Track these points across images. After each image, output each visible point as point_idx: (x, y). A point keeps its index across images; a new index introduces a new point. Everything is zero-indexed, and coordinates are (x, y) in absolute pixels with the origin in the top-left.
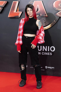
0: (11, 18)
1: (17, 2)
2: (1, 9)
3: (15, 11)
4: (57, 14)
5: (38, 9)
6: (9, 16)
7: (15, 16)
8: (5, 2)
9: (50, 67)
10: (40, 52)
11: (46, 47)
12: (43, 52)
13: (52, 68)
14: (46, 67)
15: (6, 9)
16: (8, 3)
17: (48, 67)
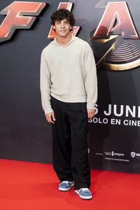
1: (70, 6)
5: (116, 20)
6: (49, 36)
8: (41, 3)
11: (134, 107)
12: (127, 118)
14: (133, 154)
15: (44, 19)
17: (137, 155)
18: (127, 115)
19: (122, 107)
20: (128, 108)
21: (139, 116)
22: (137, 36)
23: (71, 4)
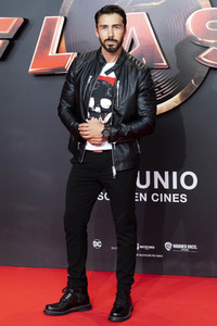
0: (38, 75)
2: (3, 44)
3: (52, 52)
4: (202, 56)
6: (30, 70)
7: (54, 70)
9: (182, 246)
10: (143, 191)
13: (190, 247)
14: (168, 246)
16: (26, 22)
17: (175, 246)
18: (156, 186)
19: (148, 173)
20: (157, 174)
21: (175, 187)
22: (165, 63)
23: (63, 19)
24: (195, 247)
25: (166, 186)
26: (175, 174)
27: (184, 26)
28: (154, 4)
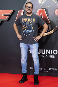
1: (23, 11)
8: (11, 10)
11: (50, 50)
13: (55, 69)
14: (50, 69)
15: (13, 17)
17: (51, 69)
18: (47, 53)
21: (52, 54)
22: (49, 22)
24: (57, 69)
25: (49, 53)
26: (52, 50)
27: (55, 13)
28: (47, 7)
